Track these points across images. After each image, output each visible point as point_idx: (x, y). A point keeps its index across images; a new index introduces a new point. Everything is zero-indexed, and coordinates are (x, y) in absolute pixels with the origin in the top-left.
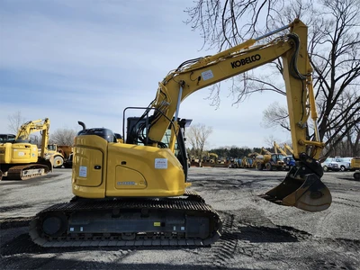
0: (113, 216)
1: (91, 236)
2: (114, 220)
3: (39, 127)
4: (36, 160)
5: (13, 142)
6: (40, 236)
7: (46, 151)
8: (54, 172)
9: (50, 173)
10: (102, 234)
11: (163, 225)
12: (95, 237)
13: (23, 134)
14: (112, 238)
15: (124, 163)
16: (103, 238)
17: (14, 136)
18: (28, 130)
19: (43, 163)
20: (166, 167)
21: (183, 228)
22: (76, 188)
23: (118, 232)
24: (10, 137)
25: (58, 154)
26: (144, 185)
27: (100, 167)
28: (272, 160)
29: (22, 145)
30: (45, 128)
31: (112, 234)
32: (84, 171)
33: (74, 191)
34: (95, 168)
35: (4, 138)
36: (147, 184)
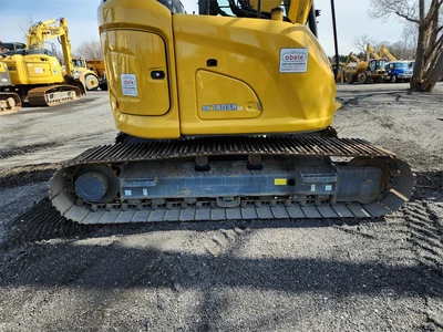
0: (198, 169)
1: (163, 202)
2: (201, 176)
3: (55, 31)
4: (61, 80)
5: (24, 53)
6: (75, 203)
7: (71, 67)
8: (88, 95)
9: (82, 97)
10: (182, 199)
11: (291, 182)
12: (170, 204)
13: (34, 41)
14: (199, 204)
15: (212, 63)
16: (184, 205)
17: (24, 46)
18: (39, 35)
19: (71, 83)
20: (303, 69)
21: (329, 188)
22: (122, 118)
23: (211, 196)
24: (18, 47)
25: (89, 71)
26: (254, 111)
27: (162, 76)
28: (369, 69)
29: (36, 57)
30: (62, 32)
31: (200, 199)
32: (130, 83)
33: (120, 125)
34: (153, 75)
35: (11, 48)
36: (261, 109)
